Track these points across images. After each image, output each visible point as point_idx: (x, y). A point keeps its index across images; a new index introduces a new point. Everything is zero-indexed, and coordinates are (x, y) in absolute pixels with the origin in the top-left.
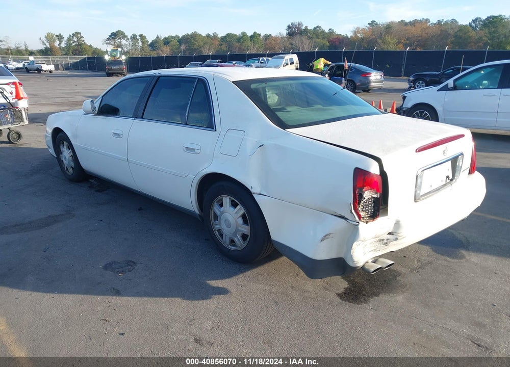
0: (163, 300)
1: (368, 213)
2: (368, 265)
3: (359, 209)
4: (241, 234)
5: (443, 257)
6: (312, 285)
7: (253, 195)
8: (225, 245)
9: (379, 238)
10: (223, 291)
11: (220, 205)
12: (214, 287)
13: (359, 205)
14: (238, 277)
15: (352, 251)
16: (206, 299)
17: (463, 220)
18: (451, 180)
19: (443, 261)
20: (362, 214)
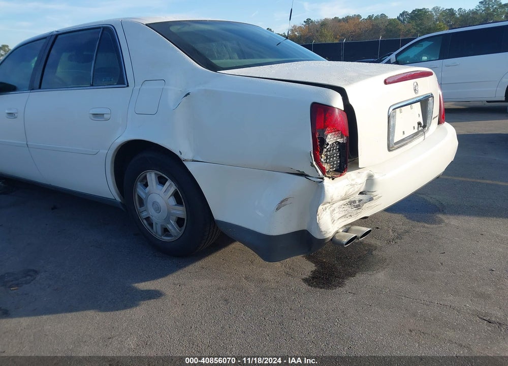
0: (69, 315)
1: (333, 165)
2: (340, 236)
3: (322, 160)
4: (174, 218)
5: (421, 224)
6: (272, 272)
7: (184, 162)
8: (158, 237)
9: (348, 200)
10: (154, 295)
11: (144, 185)
12: (142, 291)
13: (321, 155)
14: (175, 275)
15: (318, 217)
16: (131, 307)
17: (438, 178)
18: (423, 126)
19: (420, 228)
20: (327, 167)
